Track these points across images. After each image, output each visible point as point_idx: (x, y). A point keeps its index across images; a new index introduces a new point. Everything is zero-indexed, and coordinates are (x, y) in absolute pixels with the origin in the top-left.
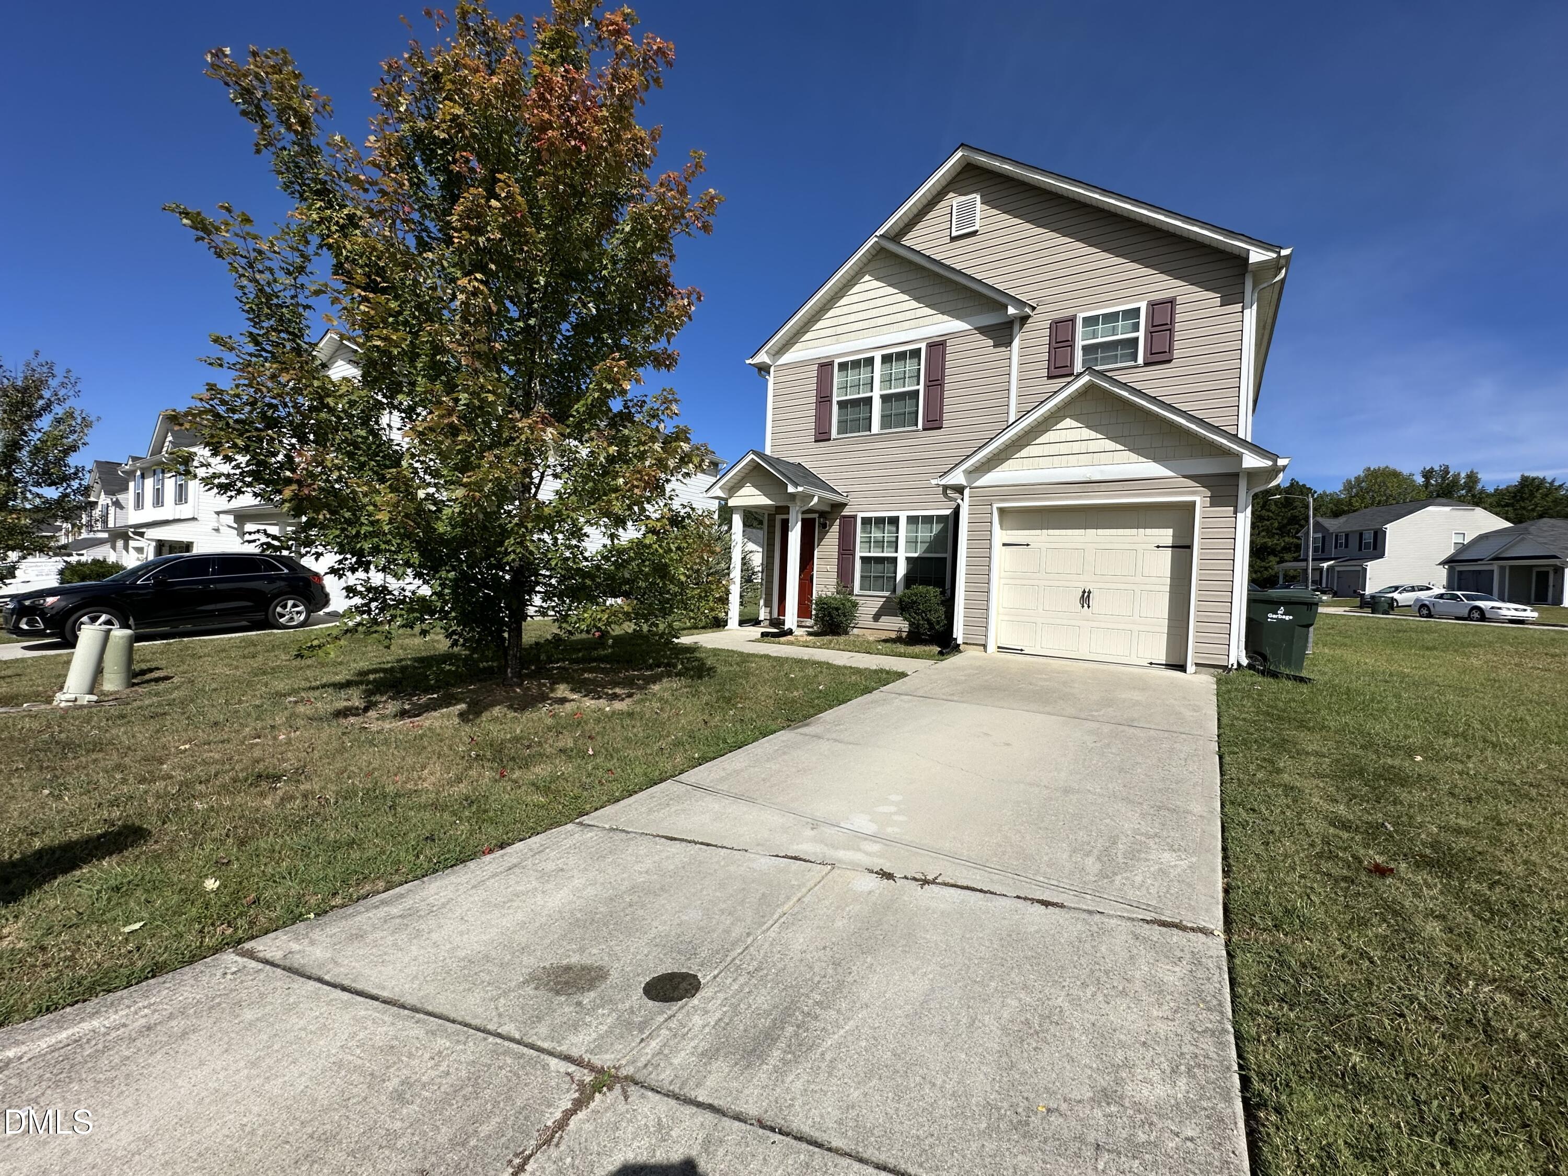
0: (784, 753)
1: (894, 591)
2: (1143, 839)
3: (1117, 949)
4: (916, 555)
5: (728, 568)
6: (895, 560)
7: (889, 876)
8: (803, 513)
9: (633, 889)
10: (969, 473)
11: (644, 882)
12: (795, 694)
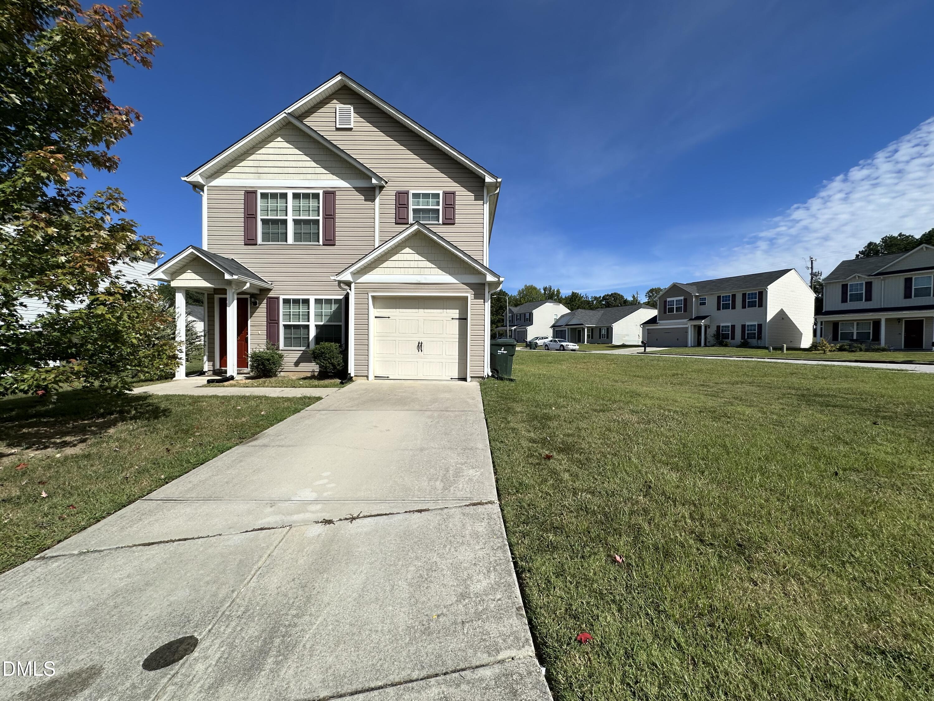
0: (241, 461)
1: (308, 346)
2: (460, 466)
3: (457, 523)
4: (322, 323)
5: (174, 333)
6: (307, 327)
7: (330, 522)
8: (238, 294)
9: (116, 594)
10: (353, 274)
11: (127, 585)
12: (244, 419)
